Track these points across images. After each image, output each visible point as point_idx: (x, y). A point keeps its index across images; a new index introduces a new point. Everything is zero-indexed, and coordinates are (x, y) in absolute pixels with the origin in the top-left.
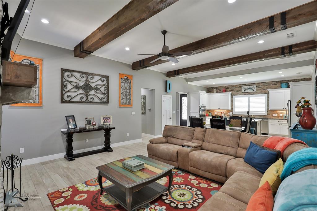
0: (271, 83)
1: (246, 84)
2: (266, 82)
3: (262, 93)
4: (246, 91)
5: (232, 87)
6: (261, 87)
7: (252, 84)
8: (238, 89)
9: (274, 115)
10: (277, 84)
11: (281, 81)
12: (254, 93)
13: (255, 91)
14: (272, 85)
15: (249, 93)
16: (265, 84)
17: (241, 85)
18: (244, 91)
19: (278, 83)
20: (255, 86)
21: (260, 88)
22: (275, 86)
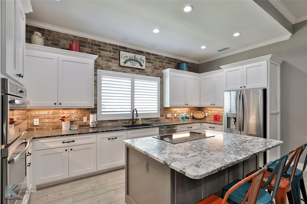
0: (165, 60)
1: (126, 48)
2: (158, 55)
3: (152, 74)
4: (129, 64)
5: (96, 45)
6: (152, 63)
7: (138, 51)
8: (111, 54)
9: (169, 115)
10: (172, 63)
11: (175, 59)
12: (141, 71)
13: (144, 68)
14: (166, 63)
15: (133, 70)
16: (157, 58)
17: (116, 46)
18: (125, 63)
19: (172, 61)
20: (144, 58)
21: (150, 65)
22: (168, 65)
